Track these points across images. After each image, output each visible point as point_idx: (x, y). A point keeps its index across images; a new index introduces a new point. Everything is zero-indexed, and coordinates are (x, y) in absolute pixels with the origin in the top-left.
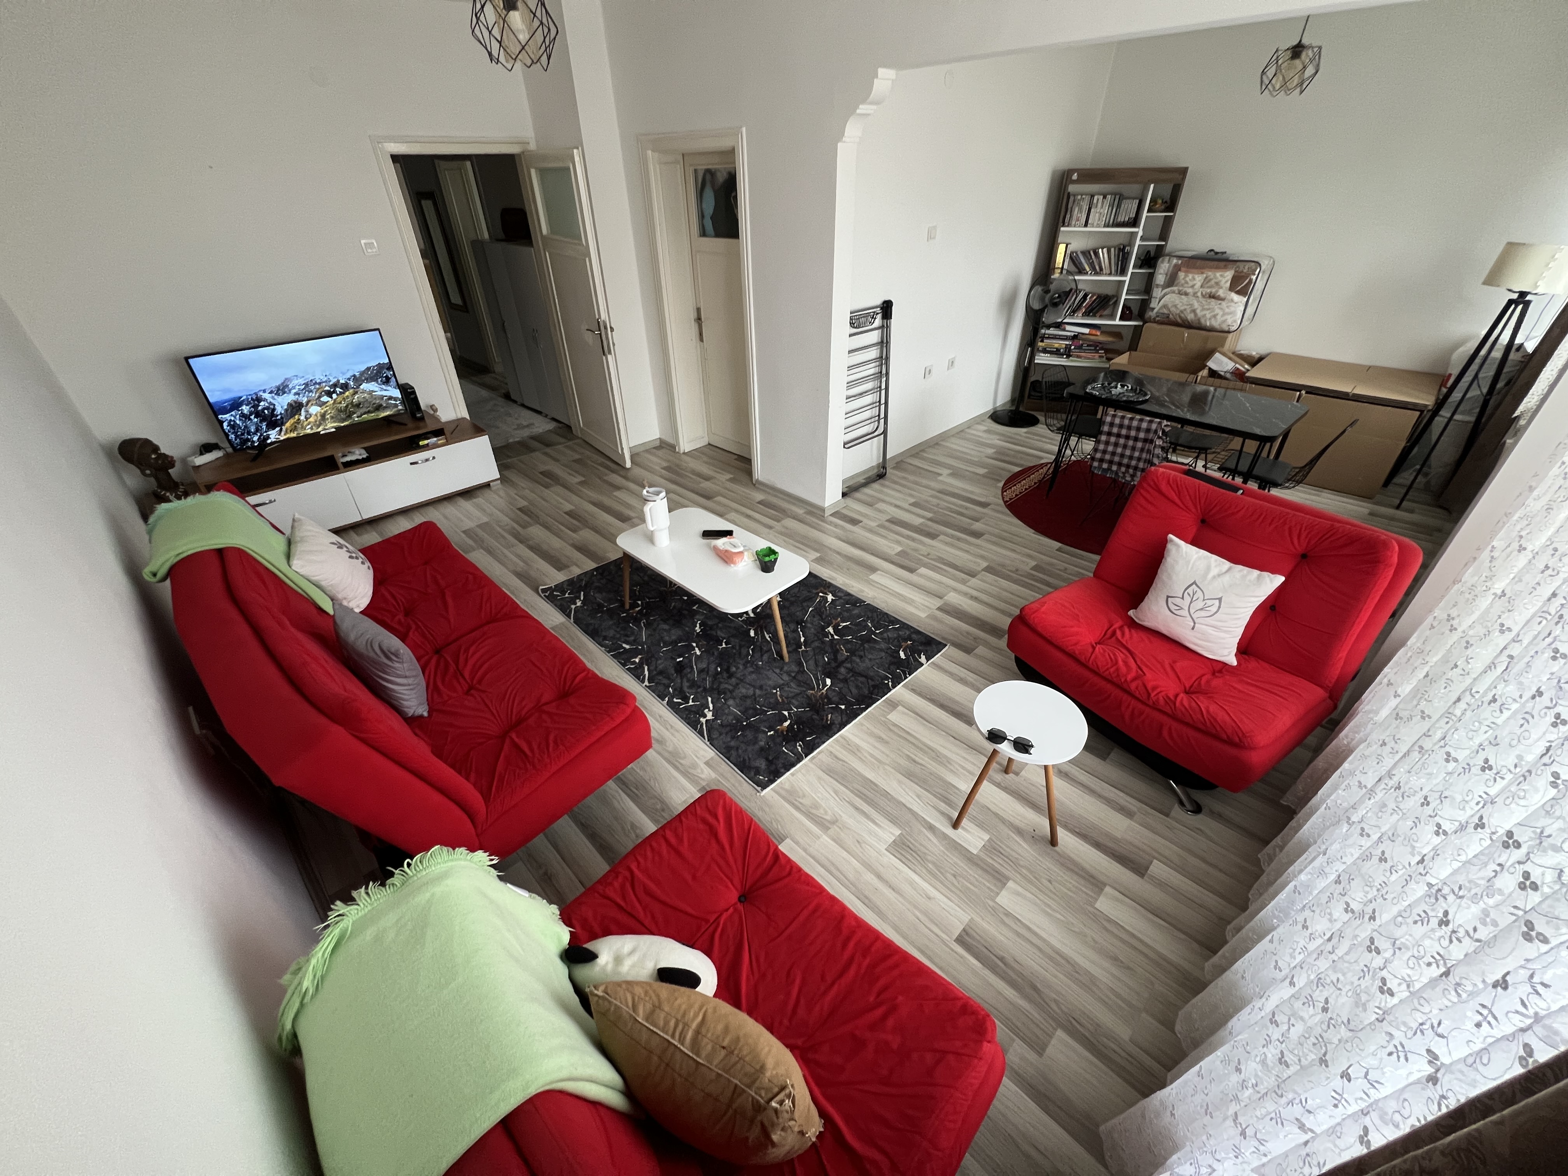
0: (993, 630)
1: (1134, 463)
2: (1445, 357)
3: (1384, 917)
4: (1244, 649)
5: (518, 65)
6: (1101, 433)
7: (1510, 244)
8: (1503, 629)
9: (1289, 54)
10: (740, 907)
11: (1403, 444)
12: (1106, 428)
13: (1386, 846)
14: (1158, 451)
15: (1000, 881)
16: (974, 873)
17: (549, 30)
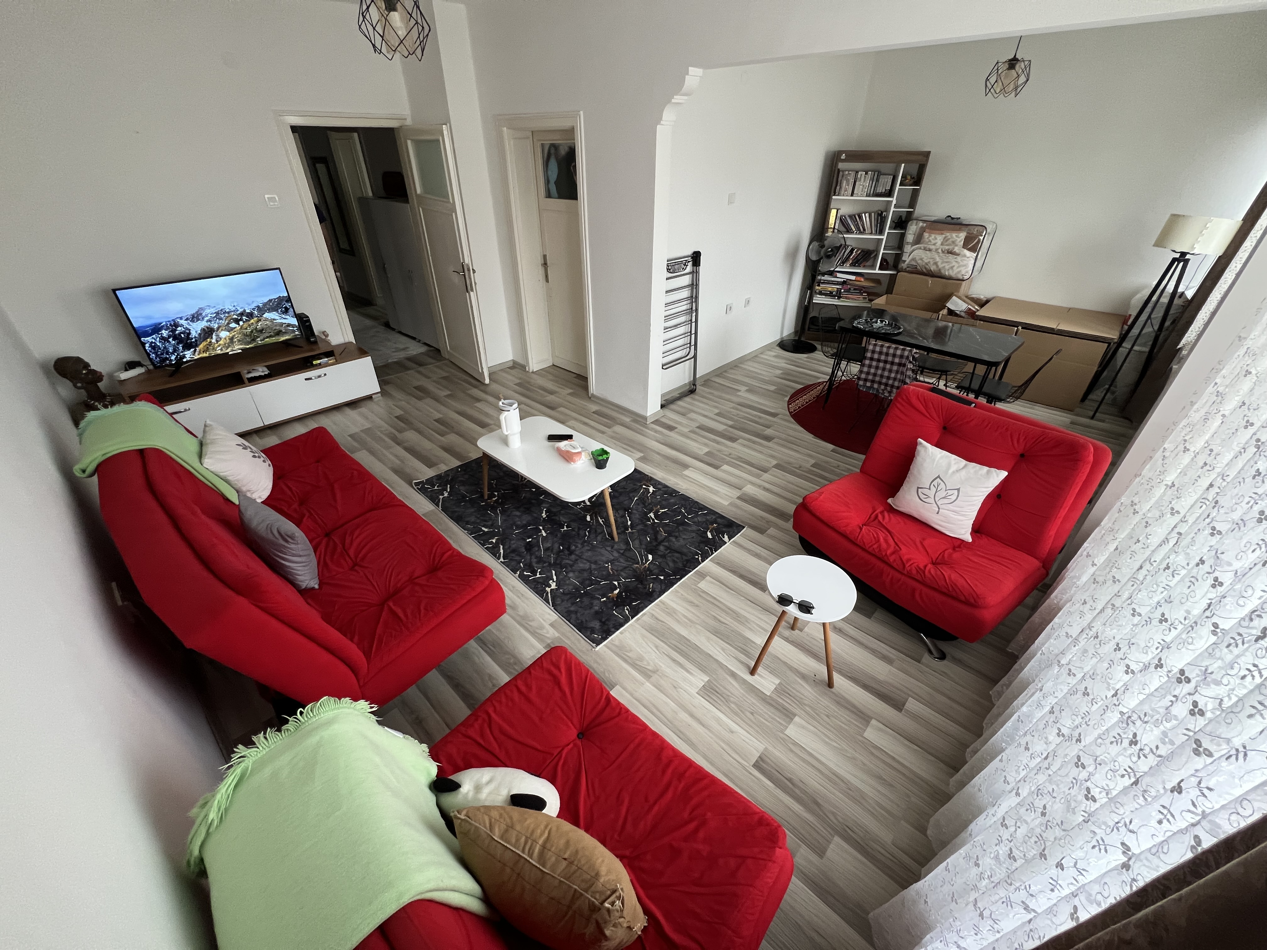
0: (781, 515)
1: (890, 382)
2: (1126, 301)
3: (1087, 740)
4: (977, 529)
5: (397, 55)
6: (865, 358)
7: (1174, 215)
8: (1173, 512)
9: (1007, 66)
10: (579, 742)
11: (1095, 369)
12: (869, 355)
13: (1088, 683)
14: (910, 373)
15: (789, 717)
16: (767, 710)
17: (423, 27)
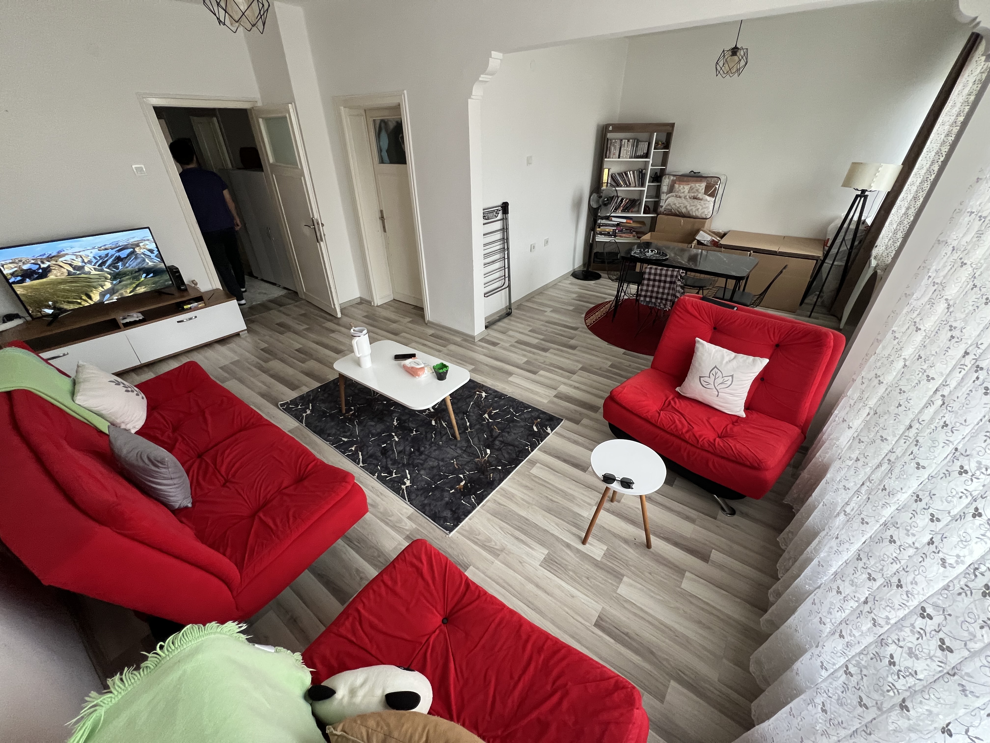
0: (593, 408)
1: (665, 296)
2: (824, 229)
5: (241, 29)
6: (644, 279)
7: (854, 163)
9: (730, 53)
10: (444, 628)
11: (808, 279)
12: (646, 276)
14: (679, 288)
15: (618, 578)
16: (600, 575)
17: (263, 5)
